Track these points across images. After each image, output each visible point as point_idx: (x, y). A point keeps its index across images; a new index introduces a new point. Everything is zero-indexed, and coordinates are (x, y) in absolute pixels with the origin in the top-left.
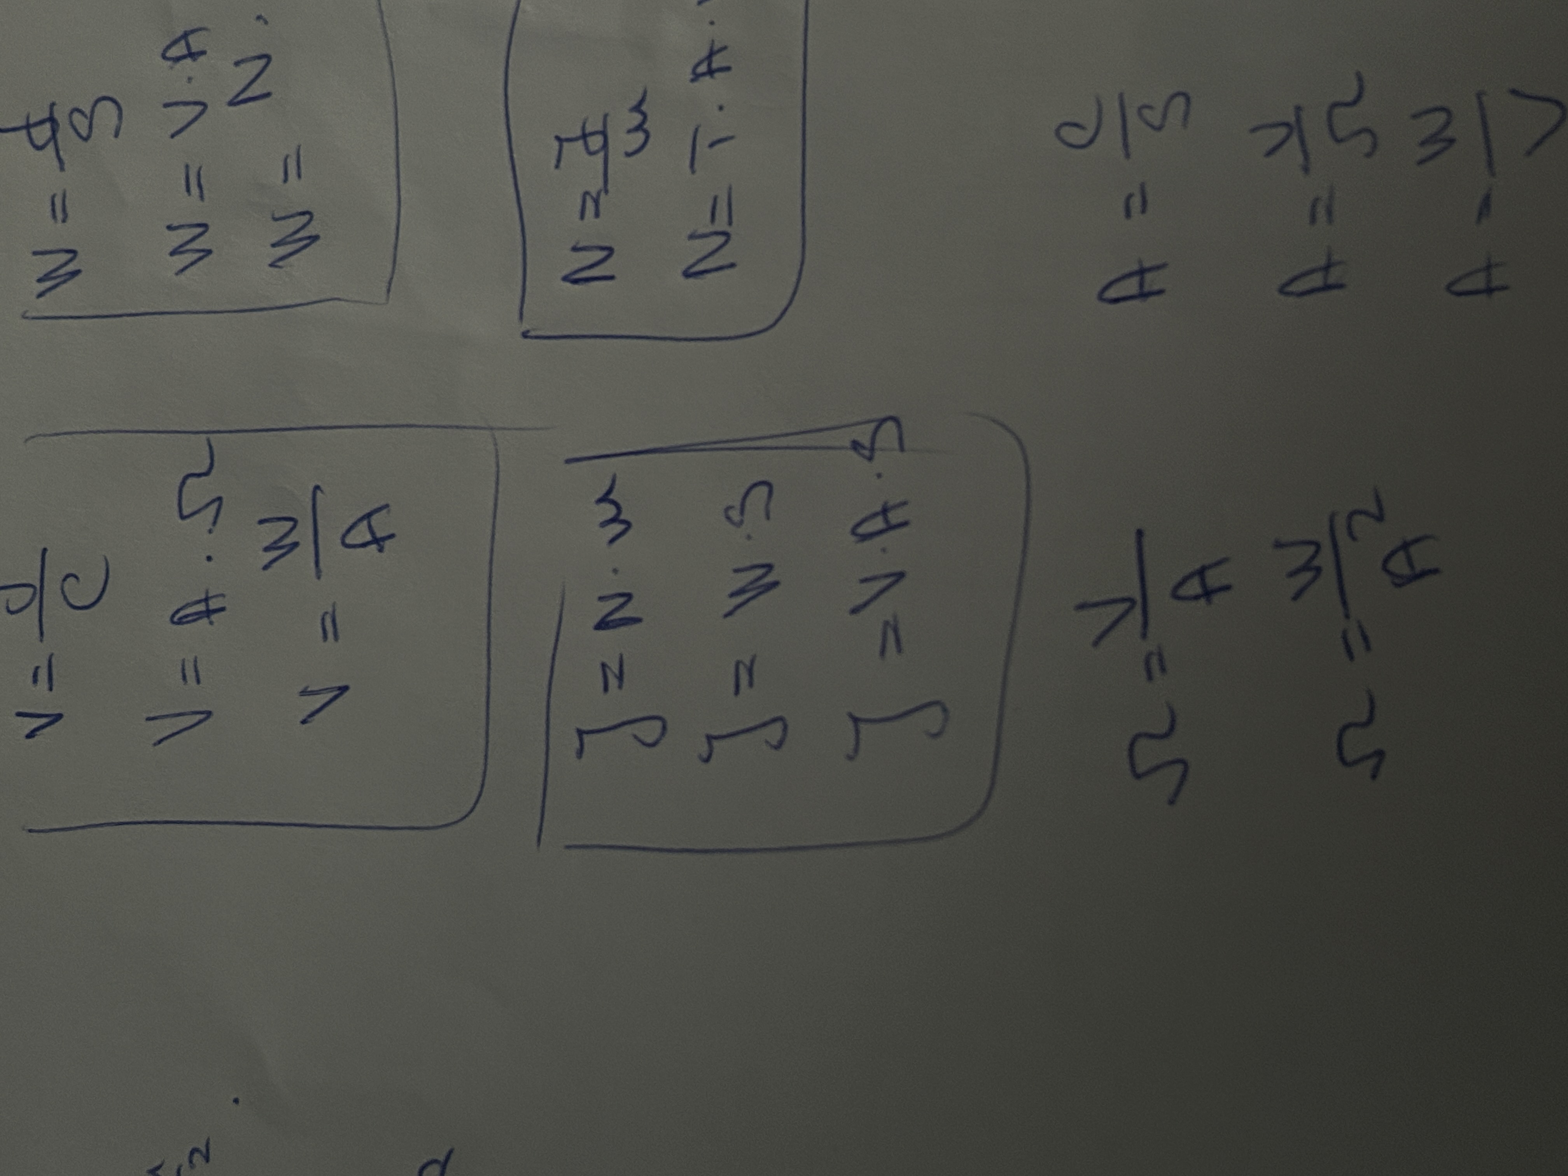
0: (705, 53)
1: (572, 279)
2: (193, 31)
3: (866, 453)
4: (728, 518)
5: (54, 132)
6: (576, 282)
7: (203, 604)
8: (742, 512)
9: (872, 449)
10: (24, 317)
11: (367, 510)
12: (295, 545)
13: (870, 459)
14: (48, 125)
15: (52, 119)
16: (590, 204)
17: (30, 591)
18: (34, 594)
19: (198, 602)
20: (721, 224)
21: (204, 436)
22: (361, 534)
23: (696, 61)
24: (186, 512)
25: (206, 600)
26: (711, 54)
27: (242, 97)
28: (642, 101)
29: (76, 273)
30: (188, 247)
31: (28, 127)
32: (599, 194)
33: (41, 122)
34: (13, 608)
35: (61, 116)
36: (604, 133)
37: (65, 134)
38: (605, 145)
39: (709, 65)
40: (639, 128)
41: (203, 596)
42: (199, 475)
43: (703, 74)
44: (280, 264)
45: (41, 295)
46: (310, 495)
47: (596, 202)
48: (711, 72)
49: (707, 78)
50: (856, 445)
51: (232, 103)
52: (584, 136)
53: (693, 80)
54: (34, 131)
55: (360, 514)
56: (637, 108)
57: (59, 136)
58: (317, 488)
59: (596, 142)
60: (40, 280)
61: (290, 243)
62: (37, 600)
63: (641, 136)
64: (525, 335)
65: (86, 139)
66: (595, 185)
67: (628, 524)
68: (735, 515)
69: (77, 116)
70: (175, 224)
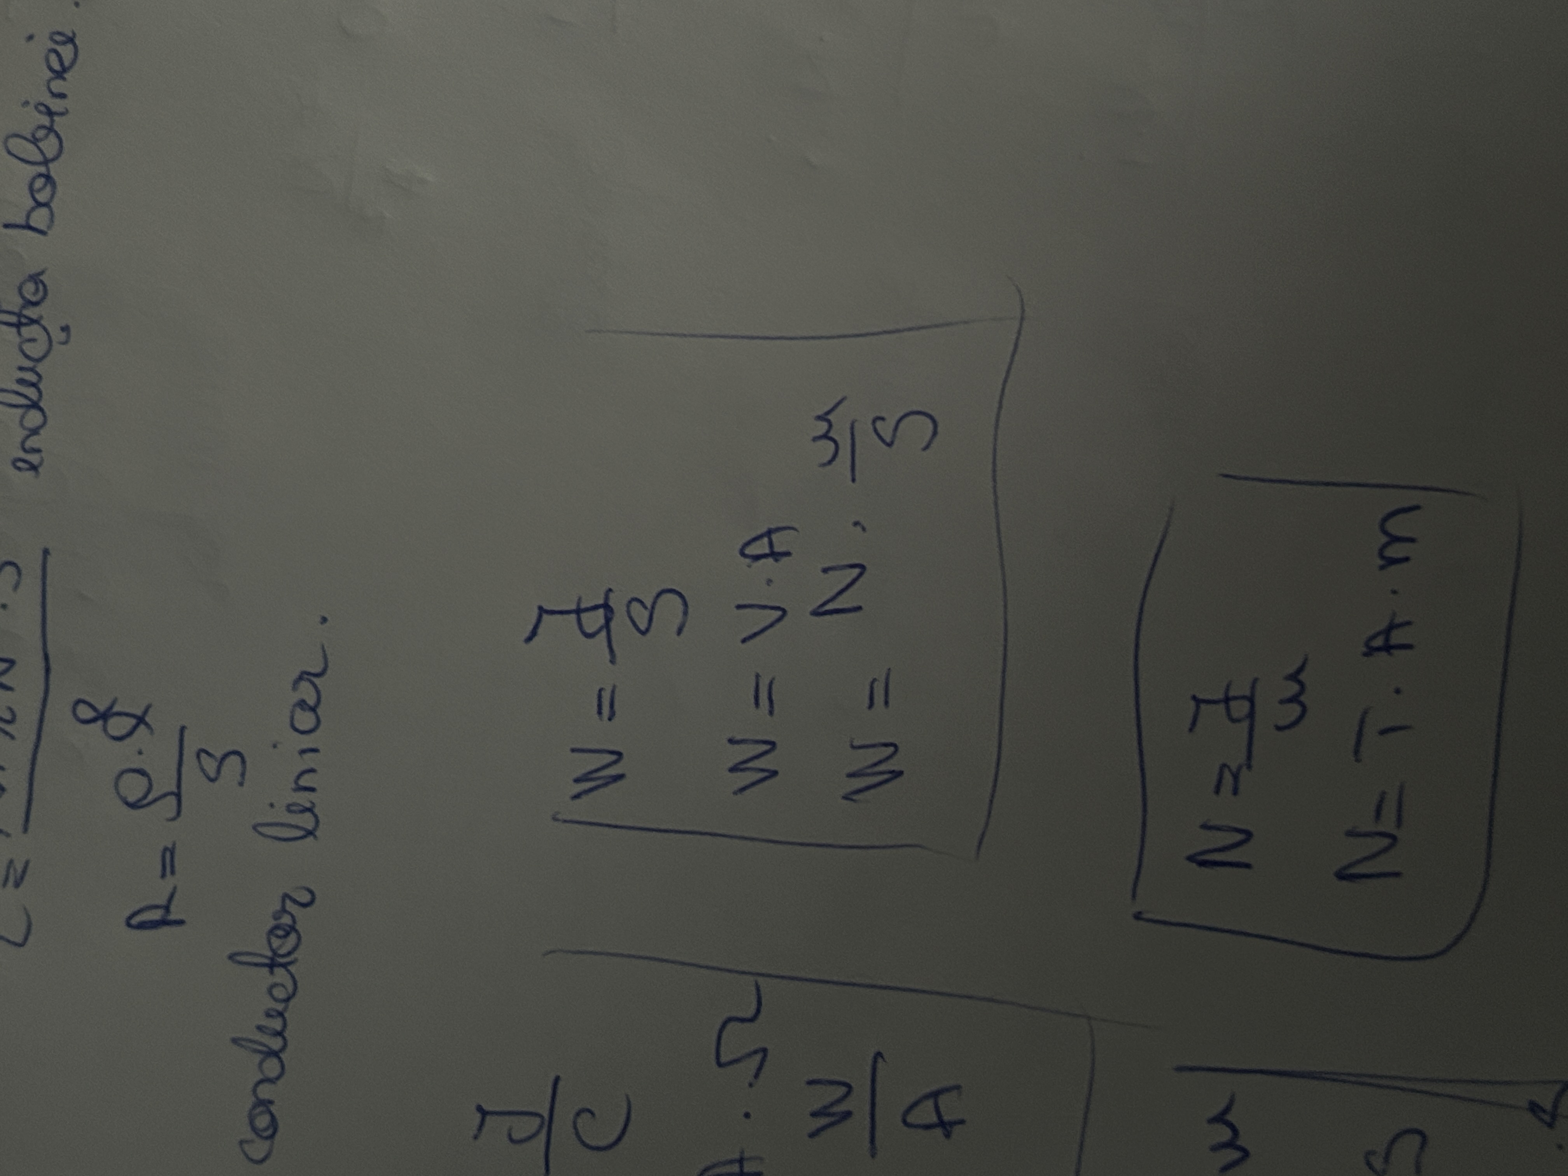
0: (1384, 625)
1: (1200, 861)
2: (778, 529)
3: (1547, 1118)
4: (1369, 1165)
5: (608, 620)
6: (1203, 864)
7: (737, 1165)
8: (1387, 1159)
9: (1554, 1116)
10: (555, 819)
11: (934, 1088)
12: (848, 1114)
13: (1550, 1125)
14: (601, 611)
15: (606, 606)
16: (1228, 778)
17: (537, 1121)
18: (541, 1126)
19: (731, 1162)
20: (1388, 824)
21: (752, 979)
22: (926, 1114)
23: (1372, 632)
24: (724, 1059)
25: (741, 1161)
26: (1391, 627)
27: (830, 607)
28: (1301, 669)
29: (620, 777)
30: (750, 765)
31: (578, 611)
32: (1240, 768)
33: (596, 608)
34: (516, 1136)
35: (617, 603)
36: (1251, 700)
37: (620, 622)
38: (1251, 715)
39: (1387, 640)
40: (1294, 699)
41: (737, 1156)
42: (743, 1020)
43: (1378, 649)
44: (855, 797)
45: (577, 796)
46: (870, 1062)
47: (1236, 777)
48: (1388, 648)
49: (1383, 655)
50: (1534, 1108)
51: (816, 613)
52: (1227, 700)
53: (1366, 655)
54: (584, 616)
55: (928, 1090)
56: (1294, 677)
57: (613, 625)
58: (879, 1054)
59: (1240, 708)
60: (577, 781)
61: (868, 775)
62: (544, 1131)
63: (1296, 709)
64: (1138, 916)
65: (644, 633)
66: (1236, 759)
67: (1246, 1153)
68: (1378, 1164)
69: (635, 606)
70: (739, 737)
